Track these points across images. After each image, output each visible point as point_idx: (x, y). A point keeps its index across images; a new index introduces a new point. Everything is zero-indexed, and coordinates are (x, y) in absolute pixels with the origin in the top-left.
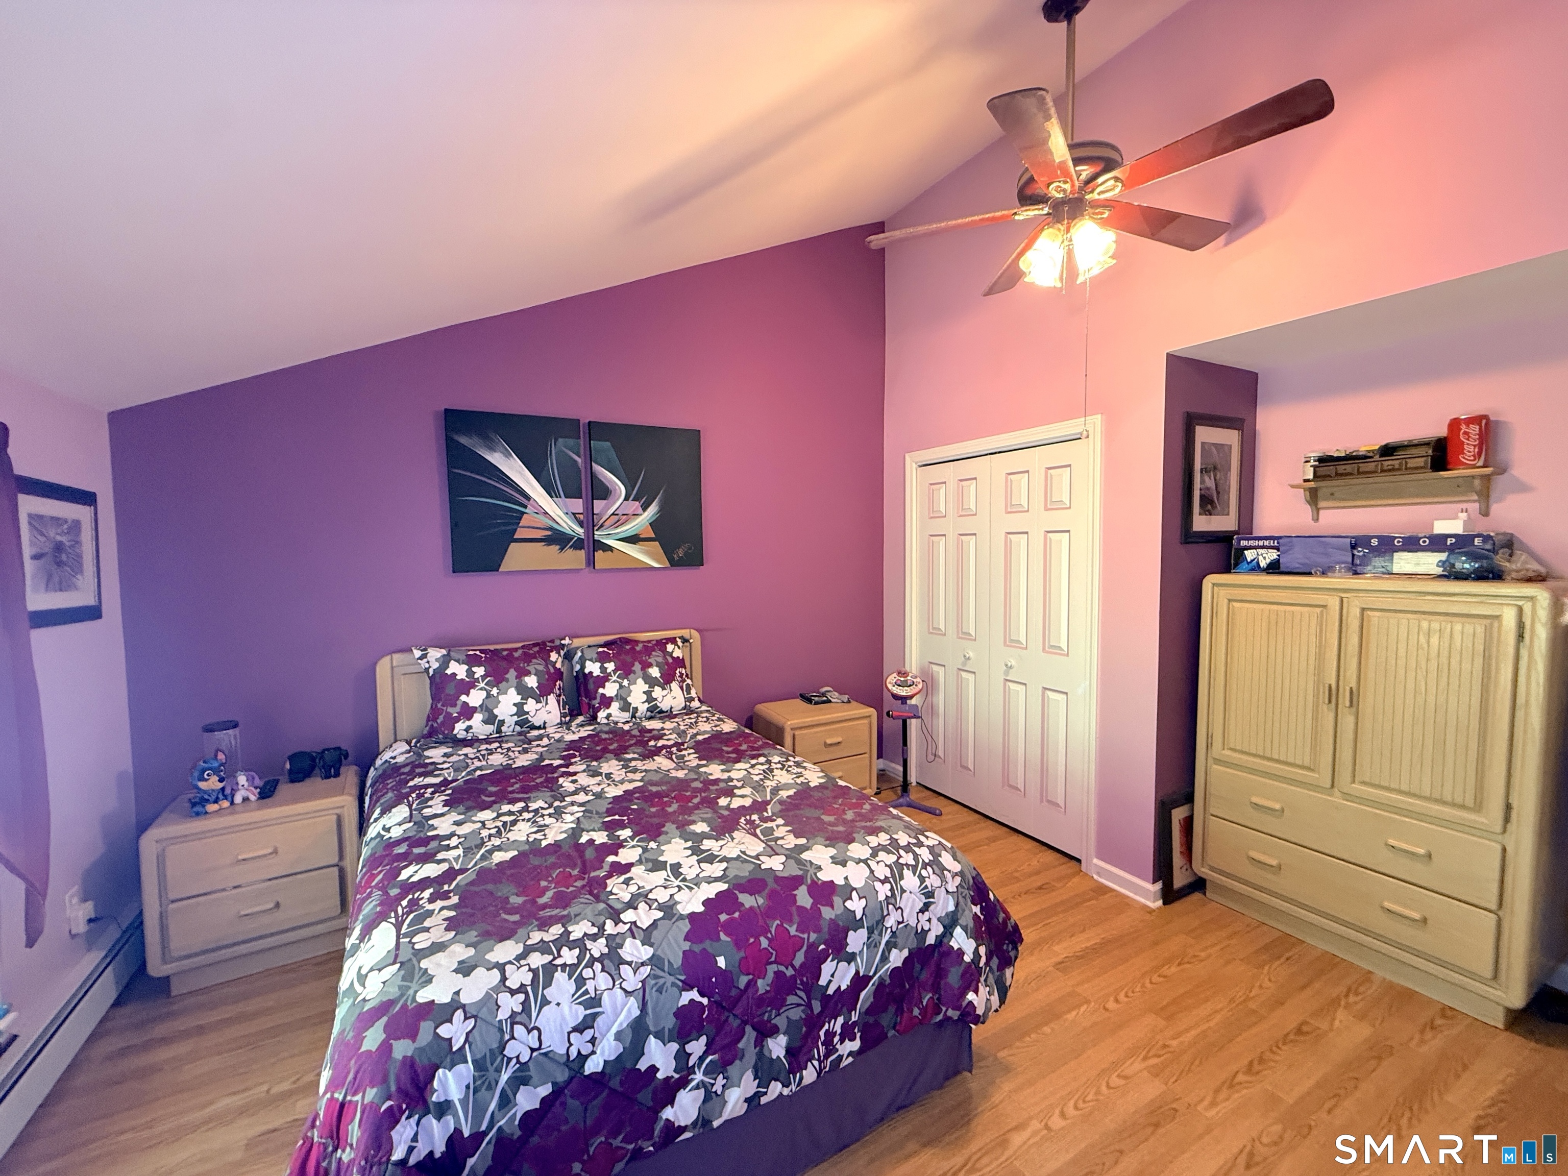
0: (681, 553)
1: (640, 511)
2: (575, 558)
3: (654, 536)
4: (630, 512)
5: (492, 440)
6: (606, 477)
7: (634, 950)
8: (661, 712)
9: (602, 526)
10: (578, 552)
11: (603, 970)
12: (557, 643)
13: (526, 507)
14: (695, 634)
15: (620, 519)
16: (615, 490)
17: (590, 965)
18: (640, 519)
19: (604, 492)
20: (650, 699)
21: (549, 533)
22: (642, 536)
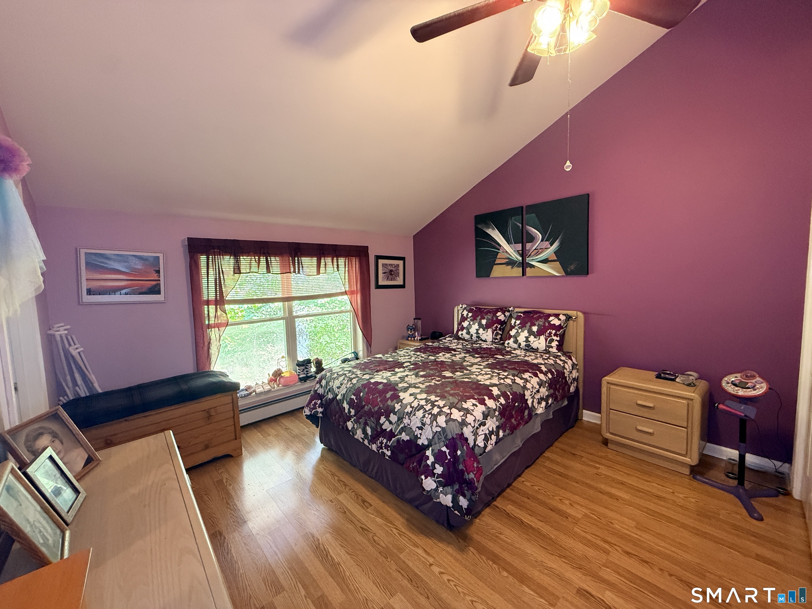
0: (572, 267)
1: (549, 246)
2: (518, 271)
3: (556, 259)
4: (544, 247)
5: (488, 224)
6: (532, 232)
7: (442, 420)
8: (532, 348)
9: (530, 255)
10: (519, 268)
11: (430, 418)
12: (507, 309)
13: (499, 250)
14: (580, 314)
15: (538, 251)
16: (536, 237)
17: (429, 414)
18: (549, 250)
19: (531, 239)
20: (527, 340)
21: (507, 260)
22: (549, 259)
